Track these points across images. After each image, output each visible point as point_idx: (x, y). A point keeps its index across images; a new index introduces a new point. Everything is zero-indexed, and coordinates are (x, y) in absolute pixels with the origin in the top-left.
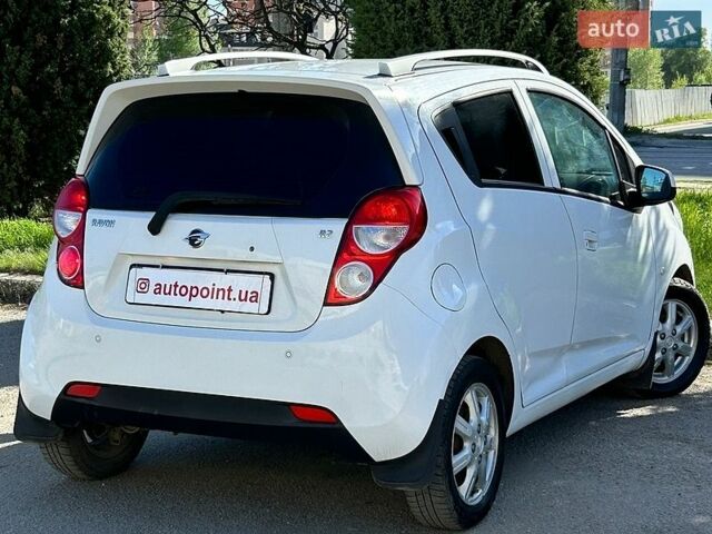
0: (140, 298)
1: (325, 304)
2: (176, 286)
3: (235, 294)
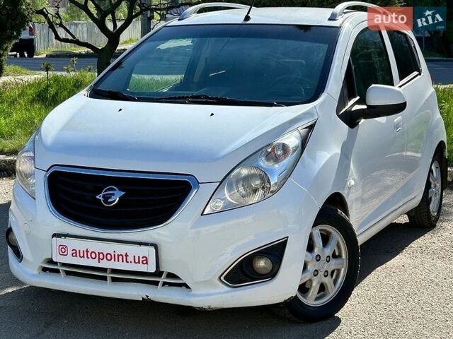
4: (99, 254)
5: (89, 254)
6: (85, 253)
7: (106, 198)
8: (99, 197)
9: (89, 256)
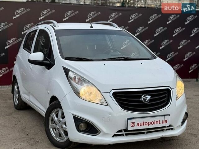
4: (149, 123)
5: (144, 123)
6: (143, 124)
7: (145, 99)
8: (142, 100)
9: (144, 124)
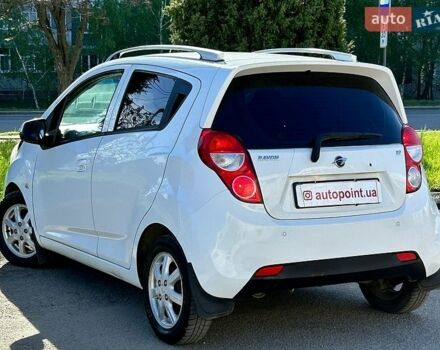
0: (308, 203)
1: (407, 192)
2: (329, 192)
3: (364, 193)
